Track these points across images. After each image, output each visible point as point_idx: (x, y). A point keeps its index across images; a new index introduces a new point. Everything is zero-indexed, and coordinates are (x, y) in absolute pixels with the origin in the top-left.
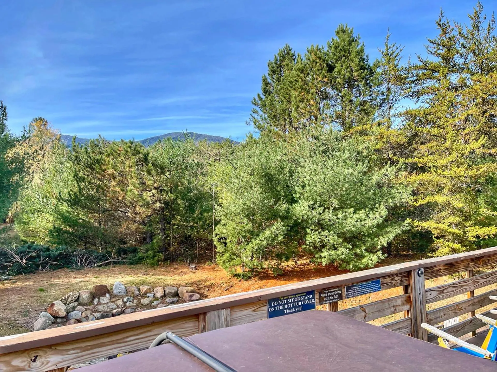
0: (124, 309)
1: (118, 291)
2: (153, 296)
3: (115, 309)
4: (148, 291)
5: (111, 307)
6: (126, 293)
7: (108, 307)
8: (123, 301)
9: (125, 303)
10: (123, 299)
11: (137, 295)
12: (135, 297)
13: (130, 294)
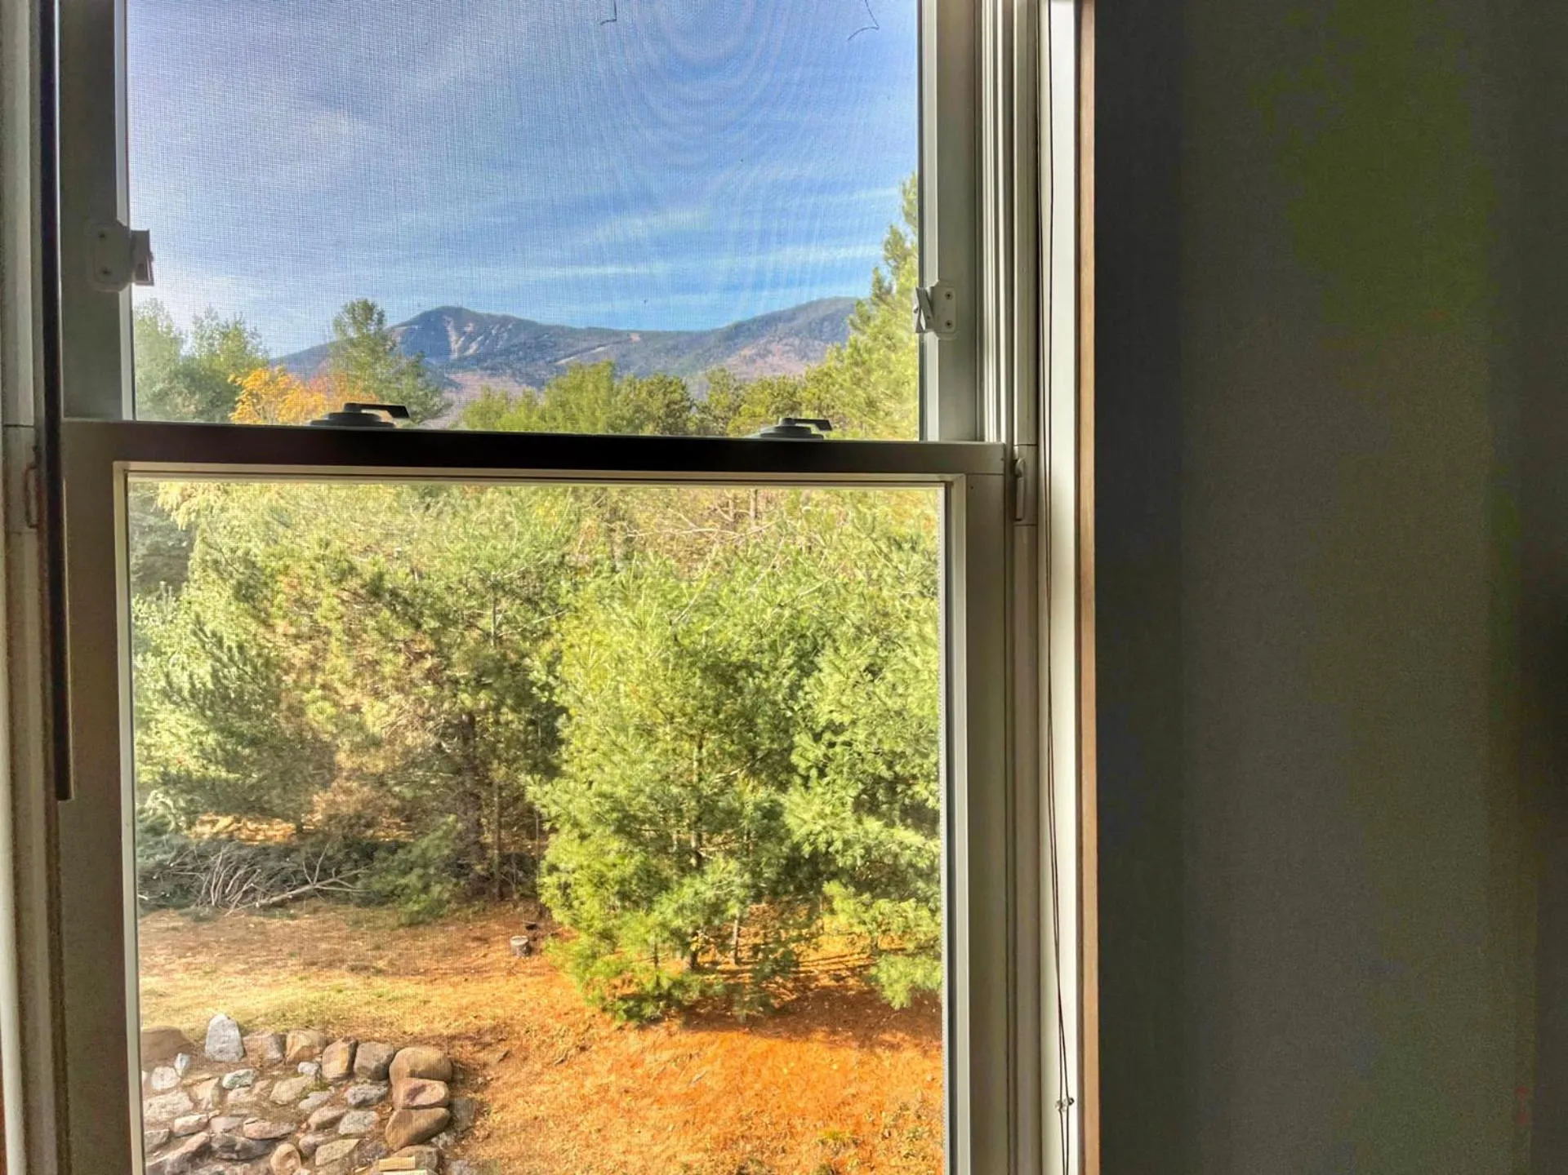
0: (211, 1115)
1: (218, 1046)
2: (317, 1072)
3: (186, 1113)
4: (307, 1053)
5: (169, 1108)
6: (241, 1054)
7: (163, 1107)
8: (219, 1086)
9: (223, 1091)
10: (221, 1079)
11: (273, 1064)
12: (263, 1070)
13: (253, 1057)
